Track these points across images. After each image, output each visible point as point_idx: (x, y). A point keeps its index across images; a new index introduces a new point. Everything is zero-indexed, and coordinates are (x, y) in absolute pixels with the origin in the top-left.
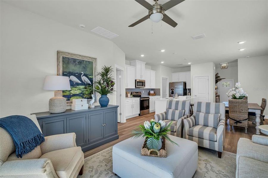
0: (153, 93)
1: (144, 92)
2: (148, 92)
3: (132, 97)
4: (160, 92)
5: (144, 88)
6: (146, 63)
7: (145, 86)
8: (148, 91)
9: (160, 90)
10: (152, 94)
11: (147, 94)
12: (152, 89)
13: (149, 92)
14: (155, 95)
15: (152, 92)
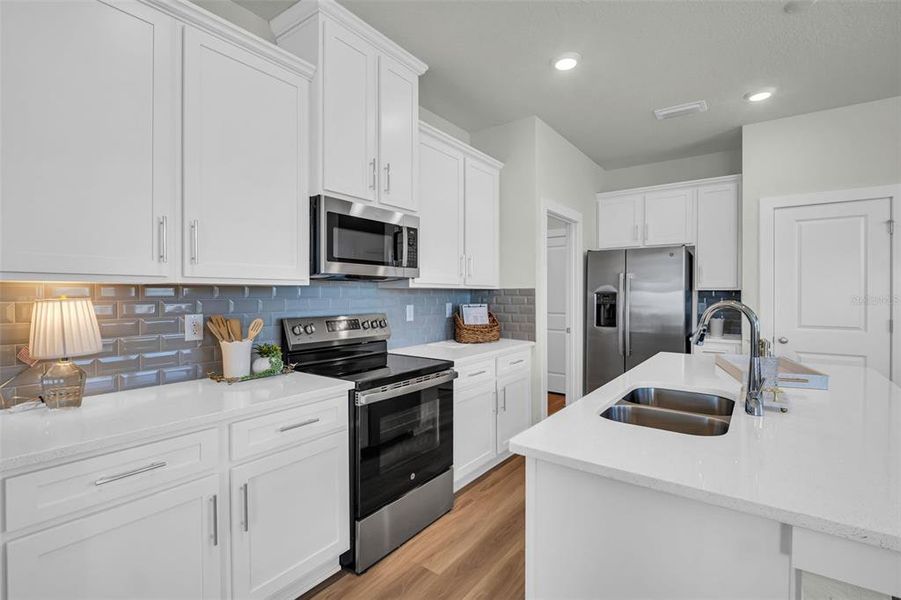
0: (486, 321)
1: (416, 312)
2: (448, 313)
3: (269, 374)
4: (532, 312)
5: (412, 284)
6: (423, 68)
7: (413, 263)
8: (449, 307)
9: (533, 303)
10: (475, 329)
11: (440, 326)
12: (478, 295)
13: (457, 311)
14: (501, 335)
15: (475, 315)
